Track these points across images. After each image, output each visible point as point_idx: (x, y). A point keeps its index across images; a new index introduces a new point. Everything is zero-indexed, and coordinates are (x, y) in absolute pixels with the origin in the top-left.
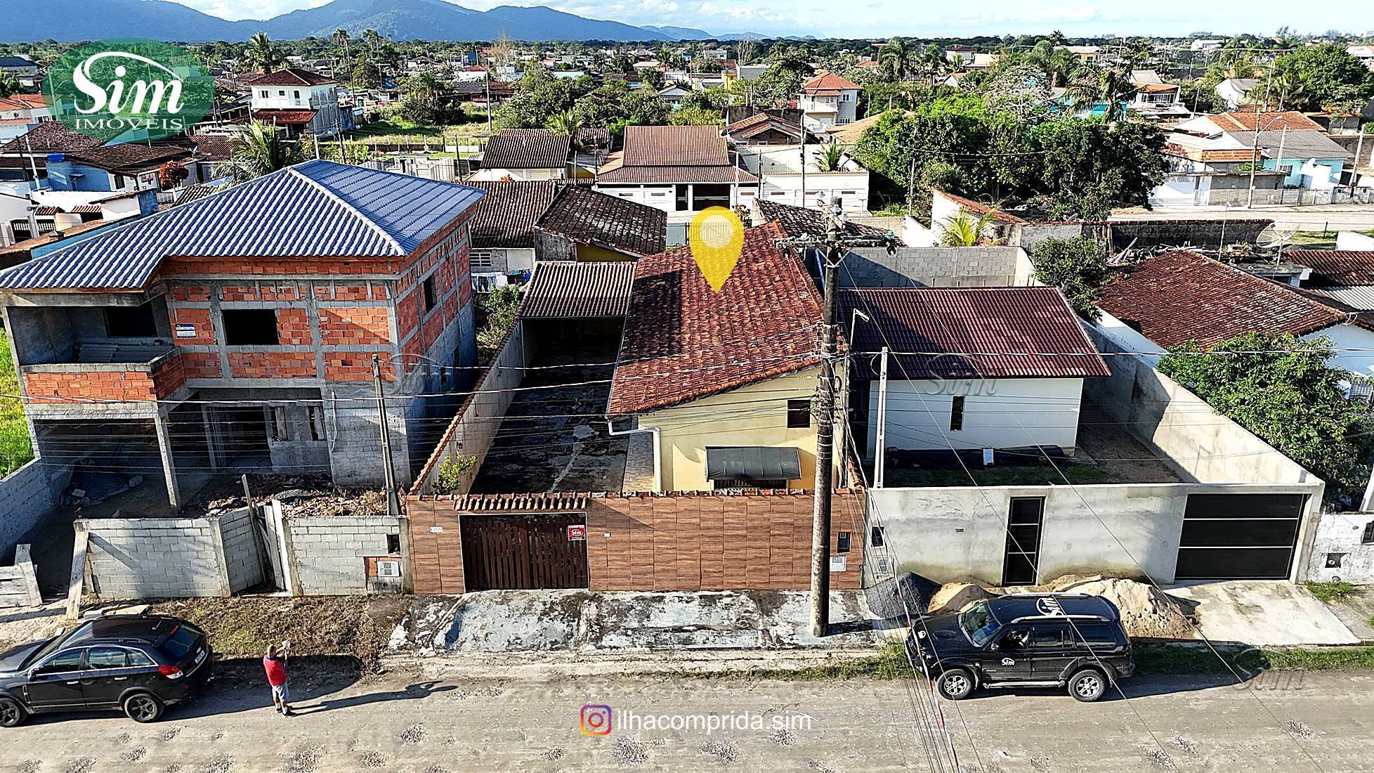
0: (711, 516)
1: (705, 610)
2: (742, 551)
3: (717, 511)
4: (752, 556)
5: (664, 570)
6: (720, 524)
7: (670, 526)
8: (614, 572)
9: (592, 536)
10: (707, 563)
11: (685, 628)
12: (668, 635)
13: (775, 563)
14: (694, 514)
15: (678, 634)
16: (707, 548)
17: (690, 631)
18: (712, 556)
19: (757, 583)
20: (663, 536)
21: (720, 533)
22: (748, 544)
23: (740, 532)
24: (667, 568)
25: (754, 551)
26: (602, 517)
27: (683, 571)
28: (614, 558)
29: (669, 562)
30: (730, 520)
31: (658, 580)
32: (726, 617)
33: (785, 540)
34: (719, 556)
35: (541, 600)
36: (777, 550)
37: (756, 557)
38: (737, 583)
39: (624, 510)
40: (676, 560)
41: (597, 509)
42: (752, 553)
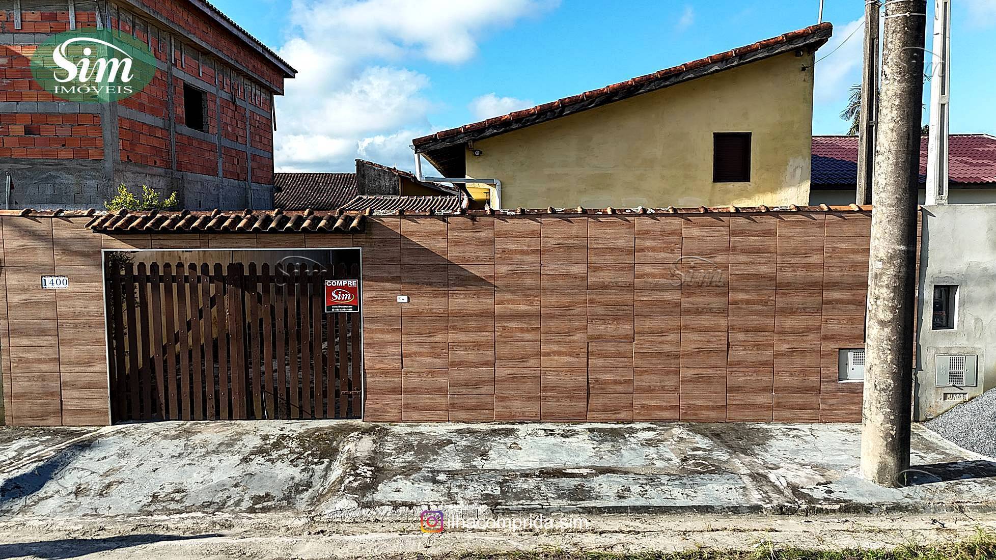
0: (609, 259)
1: (607, 446)
2: (672, 337)
3: (621, 250)
4: (691, 347)
5: (513, 378)
6: (625, 278)
7: (529, 281)
8: (414, 381)
9: (373, 300)
10: (600, 362)
11: (568, 471)
12: (532, 483)
13: (739, 363)
14: (576, 255)
15: (555, 480)
16: (600, 328)
17: (581, 476)
18: (611, 348)
19: (701, 408)
20: (512, 302)
21: (627, 297)
22: (684, 320)
23: (668, 296)
24: (520, 372)
25: (694, 336)
26: (392, 260)
27: (551, 379)
28: (414, 348)
29: (523, 359)
30: (648, 269)
31: (503, 399)
32: (655, 456)
33: (759, 314)
34: (624, 347)
35: (259, 433)
36: (741, 336)
37: (699, 351)
38: (661, 408)
39: (436, 245)
40: (539, 354)
41: (383, 242)
42: (691, 341)
